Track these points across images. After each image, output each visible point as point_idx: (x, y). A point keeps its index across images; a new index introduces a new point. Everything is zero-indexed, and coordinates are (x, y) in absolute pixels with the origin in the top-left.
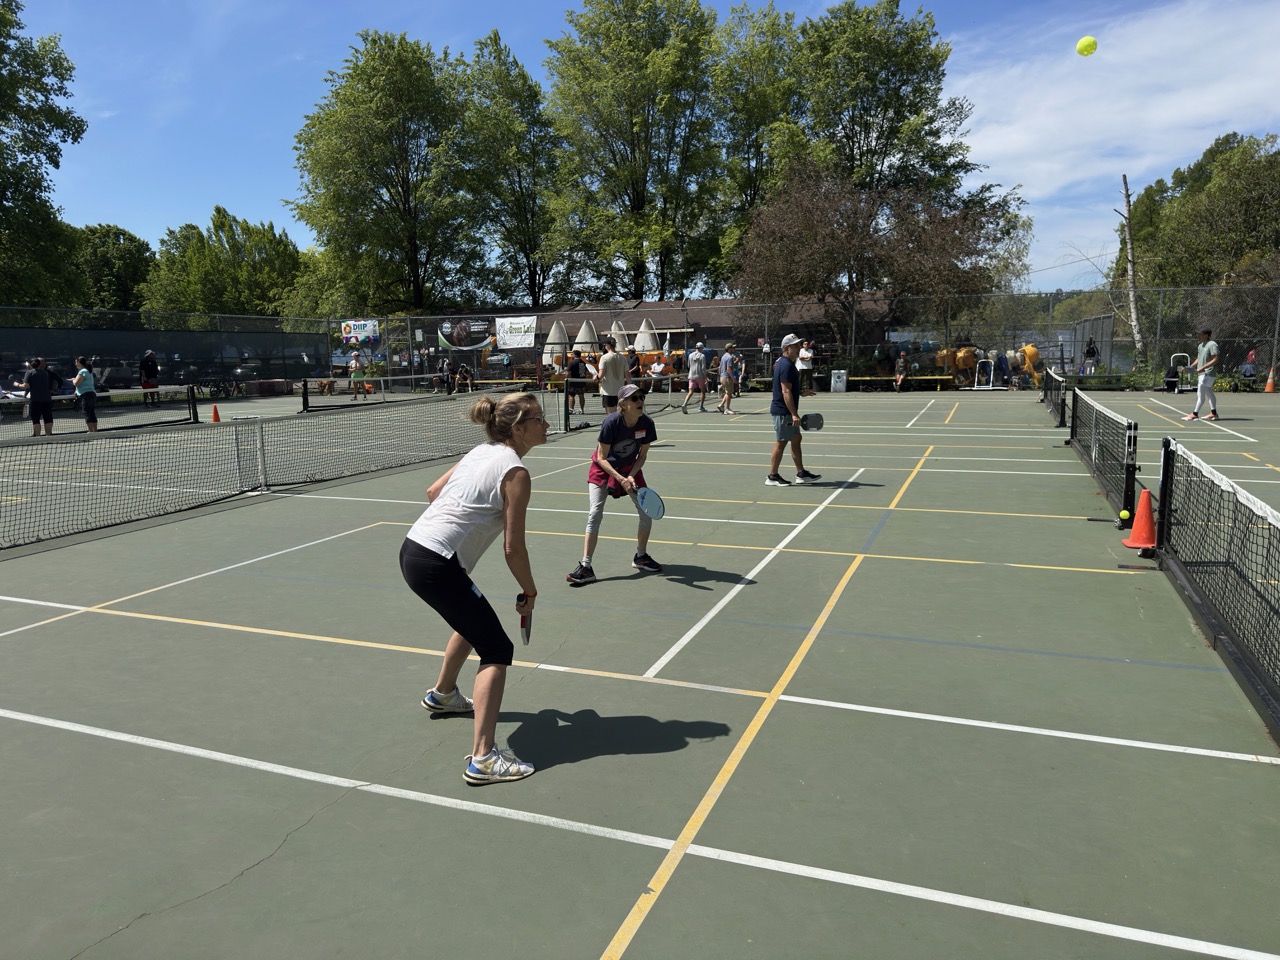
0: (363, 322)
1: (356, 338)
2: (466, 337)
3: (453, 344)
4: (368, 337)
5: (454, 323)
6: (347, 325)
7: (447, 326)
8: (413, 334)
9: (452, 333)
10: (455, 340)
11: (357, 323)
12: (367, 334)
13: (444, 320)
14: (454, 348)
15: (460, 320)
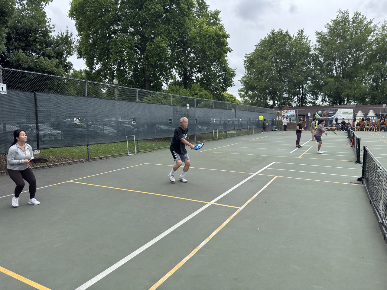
0: (290, 111)
1: (287, 115)
2: (327, 115)
3: (322, 117)
4: (291, 115)
5: (322, 111)
6: (284, 112)
7: (320, 112)
8: (307, 115)
9: (321, 114)
10: (323, 116)
11: (288, 111)
12: (291, 114)
13: (319, 110)
14: (321, 118)
15: (324, 110)
